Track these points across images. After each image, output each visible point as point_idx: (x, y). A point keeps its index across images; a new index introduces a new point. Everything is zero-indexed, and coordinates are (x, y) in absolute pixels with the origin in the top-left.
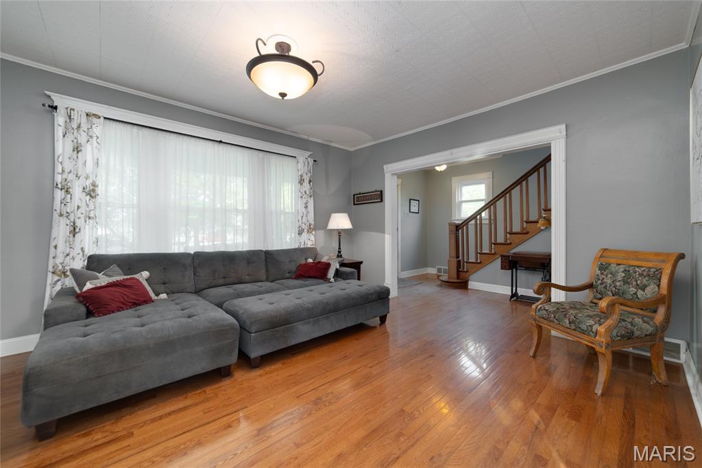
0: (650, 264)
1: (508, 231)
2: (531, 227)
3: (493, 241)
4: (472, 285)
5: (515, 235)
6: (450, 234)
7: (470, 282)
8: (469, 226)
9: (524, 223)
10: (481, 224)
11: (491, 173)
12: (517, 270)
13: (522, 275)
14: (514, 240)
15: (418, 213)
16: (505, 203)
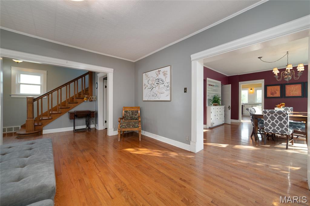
0: (136, 110)
2: (79, 100)
4: (45, 132)
7: (43, 131)
8: (43, 99)
11: (46, 71)
13: (77, 121)
14: (71, 106)
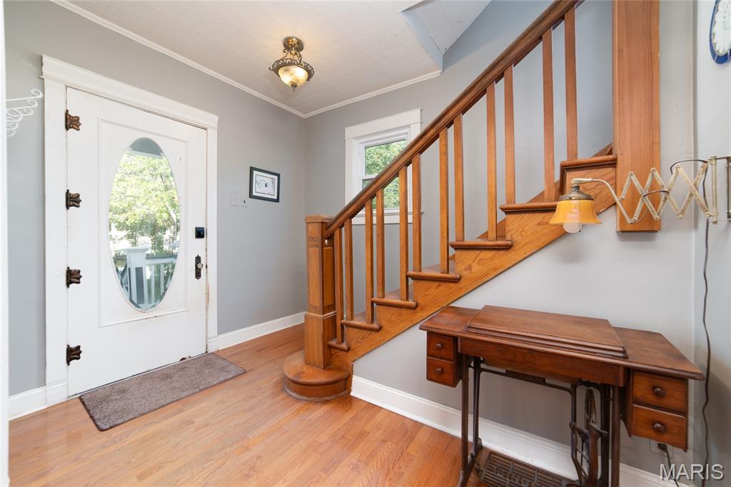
1: (452, 239)
2: (519, 227)
3: (411, 272)
4: (362, 388)
5: (473, 254)
6: (308, 247)
7: (355, 378)
9: (500, 212)
10: (382, 224)
12: (478, 371)
14: (469, 268)
15: (277, 201)
16: (444, 154)
